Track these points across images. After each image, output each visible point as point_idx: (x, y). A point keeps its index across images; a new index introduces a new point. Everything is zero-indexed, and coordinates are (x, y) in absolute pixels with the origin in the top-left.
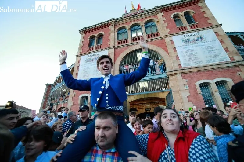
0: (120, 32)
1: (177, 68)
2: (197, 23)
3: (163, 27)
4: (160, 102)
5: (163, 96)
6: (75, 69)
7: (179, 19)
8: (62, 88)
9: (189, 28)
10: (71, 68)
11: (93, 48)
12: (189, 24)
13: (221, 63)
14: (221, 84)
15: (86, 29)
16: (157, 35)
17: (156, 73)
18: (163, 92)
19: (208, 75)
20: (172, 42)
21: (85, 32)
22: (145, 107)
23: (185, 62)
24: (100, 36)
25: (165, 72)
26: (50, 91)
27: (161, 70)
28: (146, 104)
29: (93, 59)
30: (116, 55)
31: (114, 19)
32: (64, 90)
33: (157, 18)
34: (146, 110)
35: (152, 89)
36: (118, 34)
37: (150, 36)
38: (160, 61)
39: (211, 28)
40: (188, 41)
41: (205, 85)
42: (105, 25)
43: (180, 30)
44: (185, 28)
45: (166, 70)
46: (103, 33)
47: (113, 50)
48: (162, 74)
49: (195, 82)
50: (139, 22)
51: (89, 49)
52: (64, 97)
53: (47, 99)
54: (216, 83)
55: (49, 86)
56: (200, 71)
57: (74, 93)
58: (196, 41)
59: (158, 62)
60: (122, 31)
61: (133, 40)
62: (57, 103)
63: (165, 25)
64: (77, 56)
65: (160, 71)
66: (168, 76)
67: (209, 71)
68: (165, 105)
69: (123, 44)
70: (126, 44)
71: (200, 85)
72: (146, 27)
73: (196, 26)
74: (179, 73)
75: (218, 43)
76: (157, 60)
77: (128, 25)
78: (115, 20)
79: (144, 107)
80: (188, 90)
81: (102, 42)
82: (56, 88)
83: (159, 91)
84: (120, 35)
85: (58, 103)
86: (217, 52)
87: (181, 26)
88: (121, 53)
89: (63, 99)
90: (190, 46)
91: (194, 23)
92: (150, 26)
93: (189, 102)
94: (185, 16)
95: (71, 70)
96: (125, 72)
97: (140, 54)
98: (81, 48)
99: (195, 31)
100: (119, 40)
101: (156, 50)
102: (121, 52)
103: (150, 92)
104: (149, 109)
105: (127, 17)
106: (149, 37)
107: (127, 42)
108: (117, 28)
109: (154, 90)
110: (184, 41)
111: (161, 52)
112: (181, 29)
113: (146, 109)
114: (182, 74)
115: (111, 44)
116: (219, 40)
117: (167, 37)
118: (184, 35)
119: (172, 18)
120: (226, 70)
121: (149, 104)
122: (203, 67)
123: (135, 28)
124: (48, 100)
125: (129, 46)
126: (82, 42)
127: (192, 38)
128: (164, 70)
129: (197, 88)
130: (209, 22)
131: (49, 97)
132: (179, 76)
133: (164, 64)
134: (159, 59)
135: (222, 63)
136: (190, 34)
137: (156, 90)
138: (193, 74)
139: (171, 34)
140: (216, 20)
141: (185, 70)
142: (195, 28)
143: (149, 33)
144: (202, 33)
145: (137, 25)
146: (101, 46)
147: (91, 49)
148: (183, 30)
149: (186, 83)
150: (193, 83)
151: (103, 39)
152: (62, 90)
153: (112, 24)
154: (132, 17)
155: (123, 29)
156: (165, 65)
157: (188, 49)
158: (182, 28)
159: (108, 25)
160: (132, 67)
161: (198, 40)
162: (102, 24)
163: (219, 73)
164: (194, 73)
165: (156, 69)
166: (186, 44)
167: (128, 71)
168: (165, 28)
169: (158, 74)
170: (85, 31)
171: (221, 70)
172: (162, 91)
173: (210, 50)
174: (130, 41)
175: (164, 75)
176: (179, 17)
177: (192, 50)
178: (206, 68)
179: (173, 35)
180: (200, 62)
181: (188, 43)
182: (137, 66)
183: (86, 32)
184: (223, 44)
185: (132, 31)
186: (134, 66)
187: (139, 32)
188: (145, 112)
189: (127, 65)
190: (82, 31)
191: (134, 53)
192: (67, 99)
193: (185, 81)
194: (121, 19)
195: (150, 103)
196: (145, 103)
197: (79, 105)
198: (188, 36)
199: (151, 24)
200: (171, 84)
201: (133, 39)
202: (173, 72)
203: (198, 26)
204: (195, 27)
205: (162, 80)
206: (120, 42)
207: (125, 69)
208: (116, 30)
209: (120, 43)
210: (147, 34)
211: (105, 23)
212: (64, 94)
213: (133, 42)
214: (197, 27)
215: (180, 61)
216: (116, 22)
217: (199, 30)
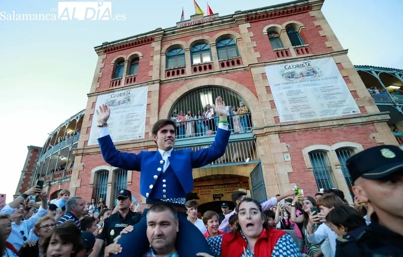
0: (171, 54)
1: (272, 123)
2: (308, 45)
3: (249, 49)
4: (239, 183)
5: (245, 172)
6: (86, 119)
7: (276, 36)
8: (59, 154)
9: (294, 54)
10: (77, 118)
11: (120, 82)
12: (294, 47)
13: (345, 117)
14: (345, 153)
15: (108, 45)
16: (238, 62)
17: (233, 131)
18: (246, 165)
19: (324, 136)
20: (264, 76)
21: (105, 51)
22: (213, 192)
23: (286, 113)
24: (135, 60)
25: (249, 129)
26: (36, 161)
27: (242, 125)
28: (214, 187)
29: (119, 102)
30: (163, 96)
31: (160, 30)
32: (64, 158)
33: (239, 33)
34: (215, 197)
35: (227, 160)
36: (168, 58)
37: (225, 64)
38: (242, 110)
39: (330, 55)
40: (291, 76)
41: (318, 155)
42: (144, 40)
43: (278, 56)
44: (287, 52)
45: (252, 126)
46: (140, 54)
47: (157, 86)
48: (246, 133)
49: (301, 149)
50: (206, 37)
51: (113, 83)
52: (63, 172)
53: (31, 175)
54: (337, 151)
55: (35, 151)
56: (312, 129)
57: (83, 164)
58: (306, 77)
59: (238, 110)
60: (175, 52)
61: (195, 70)
62: (50, 182)
63: (252, 46)
64: (89, 95)
65: (242, 127)
66: (255, 137)
67: (326, 129)
68: (248, 189)
69: (176, 76)
70: (182, 76)
71: (310, 153)
72: (218, 48)
73: (306, 49)
74: (275, 132)
75: (341, 82)
76: (236, 107)
77: (186, 42)
78: (163, 32)
79: (210, 191)
80: (290, 163)
81: (137, 70)
82: (49, 154)
83: (238, 164)
84: (170, 60)
85: (51, 184)
86: (339, 98)
87: (280, 49)
88: (172, 92)
89: (60, 175)
90: (296, 85)
91: (302, 46)
92: (226, 46)
93: (290, 183)
94: (287, 32)
95: (77, 121)
96: (178, 128)
97: (206, 95)
98: (98, 79)
99: (303, 59)
100: (168, 69)
101: (236, 90)
102: (173, 90)
103: (223, 165)
104: (220, 195)
105: (183, 28)
106: (223, 65)
107: (183, 72)
108: (167, 46)
109: (230, 161)
110: (285, 76)
111: (244, 93)
112: (280, 54)
113: (214, 195)
114: (279, 133)
115: (155, 75)
116: (343, 77)
117: (255, 67)
118: (286, 64)
119: (264, 34)
120: (353, 130)
121: (221, 187)
122: (316, 123)
123: (199, 47)
124: (31, 177)
125: (186, 79)
126: (99, 70)
127: (298, 71)
128: (249, 126)
129: (305, 159)
130: (328, 44)
131: (33, 170)
132: (275, 138)
133: (248, 115)
134: (241, 105)
135: (347, 117)
136: (295, 64)
137: (234, 161)
138: (299, 135)
139: (262, 63)
140: (339, 42)
141: (285, 127)
142: (303, 53)
143: (224, 58)
144: (315, 63)
145: (202, 42)
146: (135, 78)
147: (116, 82)
148: (283, 56)
149: (286, 150)
150: (298, 150)
151: (140, 64)
152: (60, 158)
153: (158, 39)
154: (193, 29)
155: (176, 49)
156: (250, 116)
157: (291, 89)
158: (282, 53)
159: (148, 40)
160: (192, 118)
161: (308, 76)
162: (139, 37)
163: (342, 133)
164: (301, 132)
165: (234, 123)
166: (288, 82)
167: (184, 125)
168: (253, 51)
169: (238, 133)
170: (106, 49)
171: (345, 128)
172: (244, 163)
173: (328, 93)
174: (189, 71)
175: (249, 135)
176: (276, 33)
177: (299, 92)
178: (321, 124)
179: (265, 64)
180: (310, 114)
181: (291, 79)
182: (199, 117)
183: (109, 50)
184: (350, 85)
185: (192, 53)
186: (196, 117)
187: (205, 55)
188: (213, 201)
189: (183, 115)
190: (101, 49)
191: (196, 93)
192: (68, 176)
193: (284, 147)
194: (173, 30)
195: (222, 185)
196: (213, 185)
197: (92, 186)
198: (291, 67)
199: (227, 42)
200: (260, 150)
201: (194, 67)
202: (265, 130)
203: (309, 50)
204: (305, 51)
205: (244, 144)
206: (171, 72)
207: (177, 121)
208: (164, 50)
209: (171, 74)
210: (220, 60)
211: (145, 36)
212: (62, 166)
213: (195, 74)
214: (308, 52)
215: (277, 110)
216: (164, 35)
217: (311, 58)
